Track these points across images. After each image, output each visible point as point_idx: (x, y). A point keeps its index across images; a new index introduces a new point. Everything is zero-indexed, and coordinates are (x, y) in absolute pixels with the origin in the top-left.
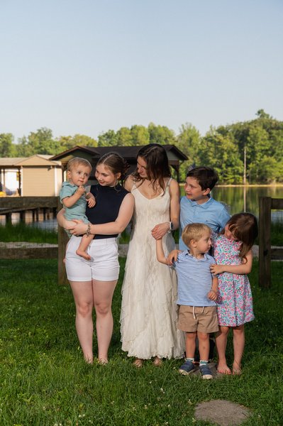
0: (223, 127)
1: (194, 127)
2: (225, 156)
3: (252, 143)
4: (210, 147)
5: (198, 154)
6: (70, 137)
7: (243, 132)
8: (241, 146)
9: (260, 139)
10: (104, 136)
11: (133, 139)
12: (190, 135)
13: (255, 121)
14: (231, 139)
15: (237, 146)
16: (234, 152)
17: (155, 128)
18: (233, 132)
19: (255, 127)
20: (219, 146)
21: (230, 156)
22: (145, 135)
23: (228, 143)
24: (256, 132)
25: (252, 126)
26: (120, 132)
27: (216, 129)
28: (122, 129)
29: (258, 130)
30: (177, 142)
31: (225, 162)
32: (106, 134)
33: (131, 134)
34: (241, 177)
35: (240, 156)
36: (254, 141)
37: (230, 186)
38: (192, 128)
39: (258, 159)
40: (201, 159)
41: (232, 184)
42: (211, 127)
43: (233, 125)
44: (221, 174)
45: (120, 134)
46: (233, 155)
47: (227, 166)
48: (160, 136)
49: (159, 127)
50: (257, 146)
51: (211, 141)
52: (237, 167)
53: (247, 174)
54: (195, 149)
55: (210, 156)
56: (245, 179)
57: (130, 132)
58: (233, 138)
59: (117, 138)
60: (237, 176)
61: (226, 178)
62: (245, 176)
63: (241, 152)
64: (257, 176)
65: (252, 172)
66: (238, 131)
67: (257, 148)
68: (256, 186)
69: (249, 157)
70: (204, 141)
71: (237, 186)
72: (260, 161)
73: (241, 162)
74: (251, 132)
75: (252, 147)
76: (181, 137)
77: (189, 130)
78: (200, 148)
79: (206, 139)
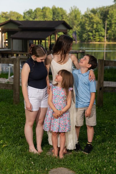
0: (94, 9)
1: (78, 9)
2: (95, 26)
3: (110, 18)
4: (86, 21)
5: (80, 24)
6: (7, 12)
7: (106, 12)
8: (104, 20)
9: (115, 16)
10: (27, 13)
11: (43, 15)
12: (76, 13)
13: (112, 6)
14: (98, 16)
15: (102, 20)
16: (100, 24)
17: (56, 9)
18: (99, 12)
19: (112, 9)
20: (92, 20)
21: (97, 26)
22: (50, 13)
23: (97, 18)
24: (112, 12)
25: (111, 9)
26: (36, 11)
27: (90, 10)
28: (37, 9)
29: (113, 11)
30: (68, 17)
31: (95, 29)
32: (28, 12)
33: (42, 11)
34: (103, 38)
35: (103, 26)
36: (111, 17)
37: (97, 43)
38: (77, 9)
39: (113, 27)
40: (81, 27)
41: (98, 42)
42: (87, 9)
43: (100, 8)
44: (92, 36)
45: (36, 12)
46: (99, 25)
47: (96, 32)
48: (58, 13)
49: (58, 8)
50: (113, 20)
51: (87, 17)
52: (101, 32)
53: (106, 36)
54: (78, 21)
55: (86, 26)
56: (105, 39)
57: (41, 10)
58: (100, 15)
59: (34, 14)
60: (101, 37)
61: (95, 39)
62: (105, 37)
63: (104, 23)
64: (112, 37)
65: (109, 35)
66: (102, 11)
67: (113, 22)
68: (111, 43)
69: (108, 26)
70: (83, 17)
71: (101, 43)
72: (114, 29)
73: (103, 29)
74: (110, 12)
75: (110, 21)
76: (70, 14)
77: (75, 11)
78: (81, 20)
79: (84, 16)
